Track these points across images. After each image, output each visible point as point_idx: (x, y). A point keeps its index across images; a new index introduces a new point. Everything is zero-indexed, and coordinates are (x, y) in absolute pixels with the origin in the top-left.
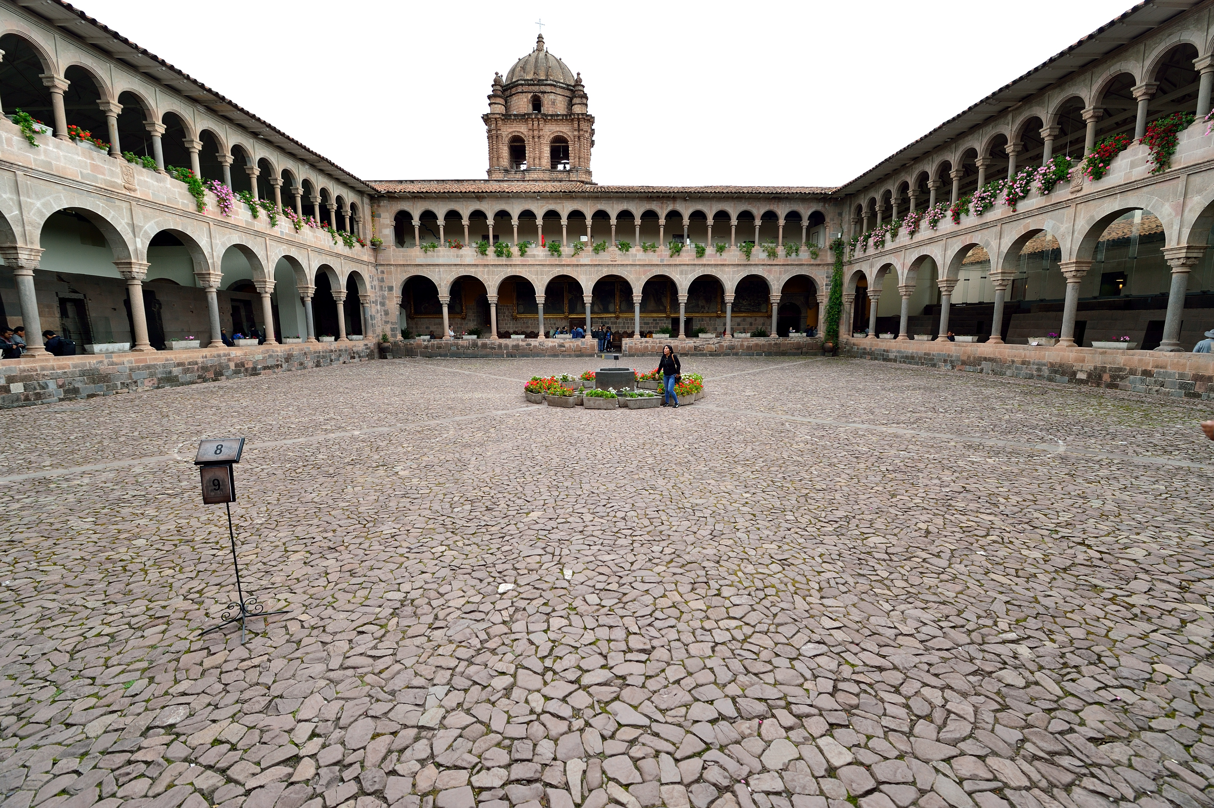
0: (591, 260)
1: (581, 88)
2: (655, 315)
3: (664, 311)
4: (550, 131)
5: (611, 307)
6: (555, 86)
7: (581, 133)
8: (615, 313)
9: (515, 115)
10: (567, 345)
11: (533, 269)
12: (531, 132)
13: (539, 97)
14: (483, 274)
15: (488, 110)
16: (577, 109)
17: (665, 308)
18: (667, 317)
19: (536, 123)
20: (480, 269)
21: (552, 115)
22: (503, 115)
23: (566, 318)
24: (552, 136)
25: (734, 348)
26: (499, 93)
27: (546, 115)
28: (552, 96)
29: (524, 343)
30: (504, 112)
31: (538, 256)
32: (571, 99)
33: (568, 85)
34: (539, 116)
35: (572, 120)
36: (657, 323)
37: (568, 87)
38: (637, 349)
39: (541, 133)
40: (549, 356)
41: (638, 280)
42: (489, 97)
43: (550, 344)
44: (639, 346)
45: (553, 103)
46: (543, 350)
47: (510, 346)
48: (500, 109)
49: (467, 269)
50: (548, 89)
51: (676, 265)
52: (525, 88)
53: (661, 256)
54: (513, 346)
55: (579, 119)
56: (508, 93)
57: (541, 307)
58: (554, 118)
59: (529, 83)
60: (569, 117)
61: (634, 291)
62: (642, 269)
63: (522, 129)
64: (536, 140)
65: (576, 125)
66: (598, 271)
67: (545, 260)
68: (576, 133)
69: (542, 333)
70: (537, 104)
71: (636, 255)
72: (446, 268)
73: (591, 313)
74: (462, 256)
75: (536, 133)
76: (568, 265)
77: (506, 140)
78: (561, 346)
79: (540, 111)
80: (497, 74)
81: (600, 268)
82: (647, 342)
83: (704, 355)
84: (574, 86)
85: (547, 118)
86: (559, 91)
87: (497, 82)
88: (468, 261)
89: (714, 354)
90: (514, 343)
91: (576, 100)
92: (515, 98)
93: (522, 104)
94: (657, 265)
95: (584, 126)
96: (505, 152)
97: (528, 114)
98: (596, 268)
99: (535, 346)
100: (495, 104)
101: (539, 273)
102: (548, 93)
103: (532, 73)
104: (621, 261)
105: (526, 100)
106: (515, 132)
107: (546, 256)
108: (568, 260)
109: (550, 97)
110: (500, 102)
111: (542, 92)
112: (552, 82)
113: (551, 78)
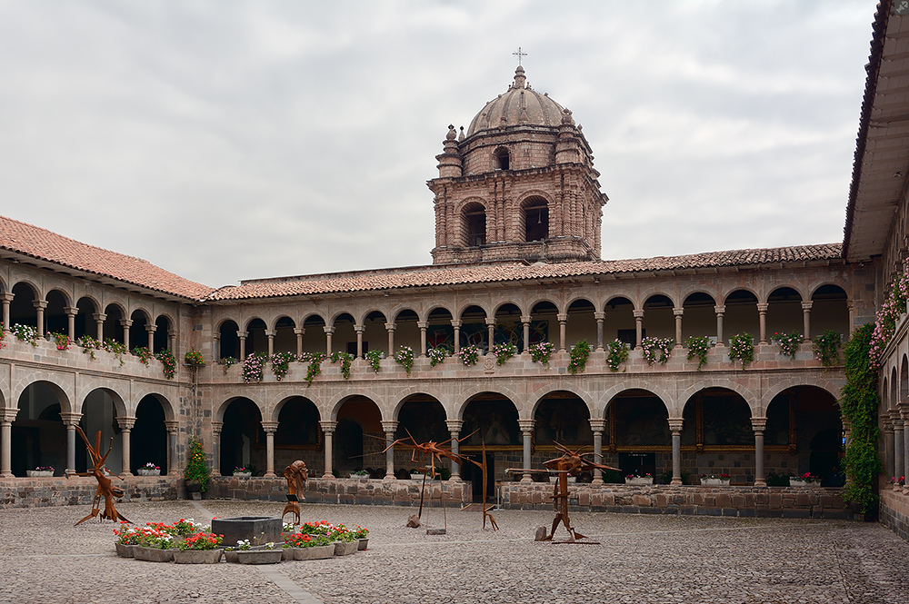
0: (458, 373)
4: (520, 192)
6: (529, 132)
7: (566, 189)
9: (470, 177)
11: (378, 386)
12: (493, 197)
13: (507, 149)
16: (560, 158)
19: (500, 184)
21: (524, 171)
22: (453, 179)
24: (523, 199)
25: (683, 502)
26: (452, 151)
27: (514, 172)
28: (525, 146)
30: (460, 175)
31: (387, 369)
32: (555, 146)
33: (551, 127)
34: (504, 175)
35: (553, 173)
37: (551, 131)
38: (523, 498)
39: (507, 196)
41: (526, 398)
42: (439, 158)
43: (400, 487)
44: (526, 493)
45: (527, 154)
46: (389, 496)
48: (454, 172)
49: (297, 388)
50: (520, 137)
51: (583, 377)
52: (486, 141)
53: (558, 365)
55: (562, 173)
56: (466, 149)
57: (389, 437)
58: (529, 174)
59: (492, 134)
60: (549, 171)
61: (520, 414)
62: (531, 383)
63: (482, 194)
64: (500, 205)
65: (558, 180)
66: (467, 387)
67: (395, 375)
68: (558, 190)
69: (390, 472)
70: (503, 158)
71: (522, 364)
73: (460, 445)
75: (500, 197)
76: (427, 380)
77: (459, 211)
78: (414, 490)
79: (506, 166)
80: (451, 127)
81: (470, 383)
82: (538, 488)
83: (634, 511)
84: (560, 128)
85: (515, 177)
86: (536, 138)
87: (450, 138)
88: (298, 377)
89: (648, 510)
90: (351, 484)
91: (560, 147)
92: (474, 154)
93: (482, 161)
94: (554, 377)
95: (571, 179)
96: (457, 225)
97: (487, 174)
98: (464, 384)
99: (378, 490)
100: (445, 165)
101: (386, 392)
102: (519, 142)
103: (499, 119)
104: (500, 373)
105: (488, 155)
106: (471, 198)
107: (397, 369)
108: (426, 373)
109: (522, 147)
110: (453, 163)
111: (510, 143)
112: (526, 128)
113: (525, 122)
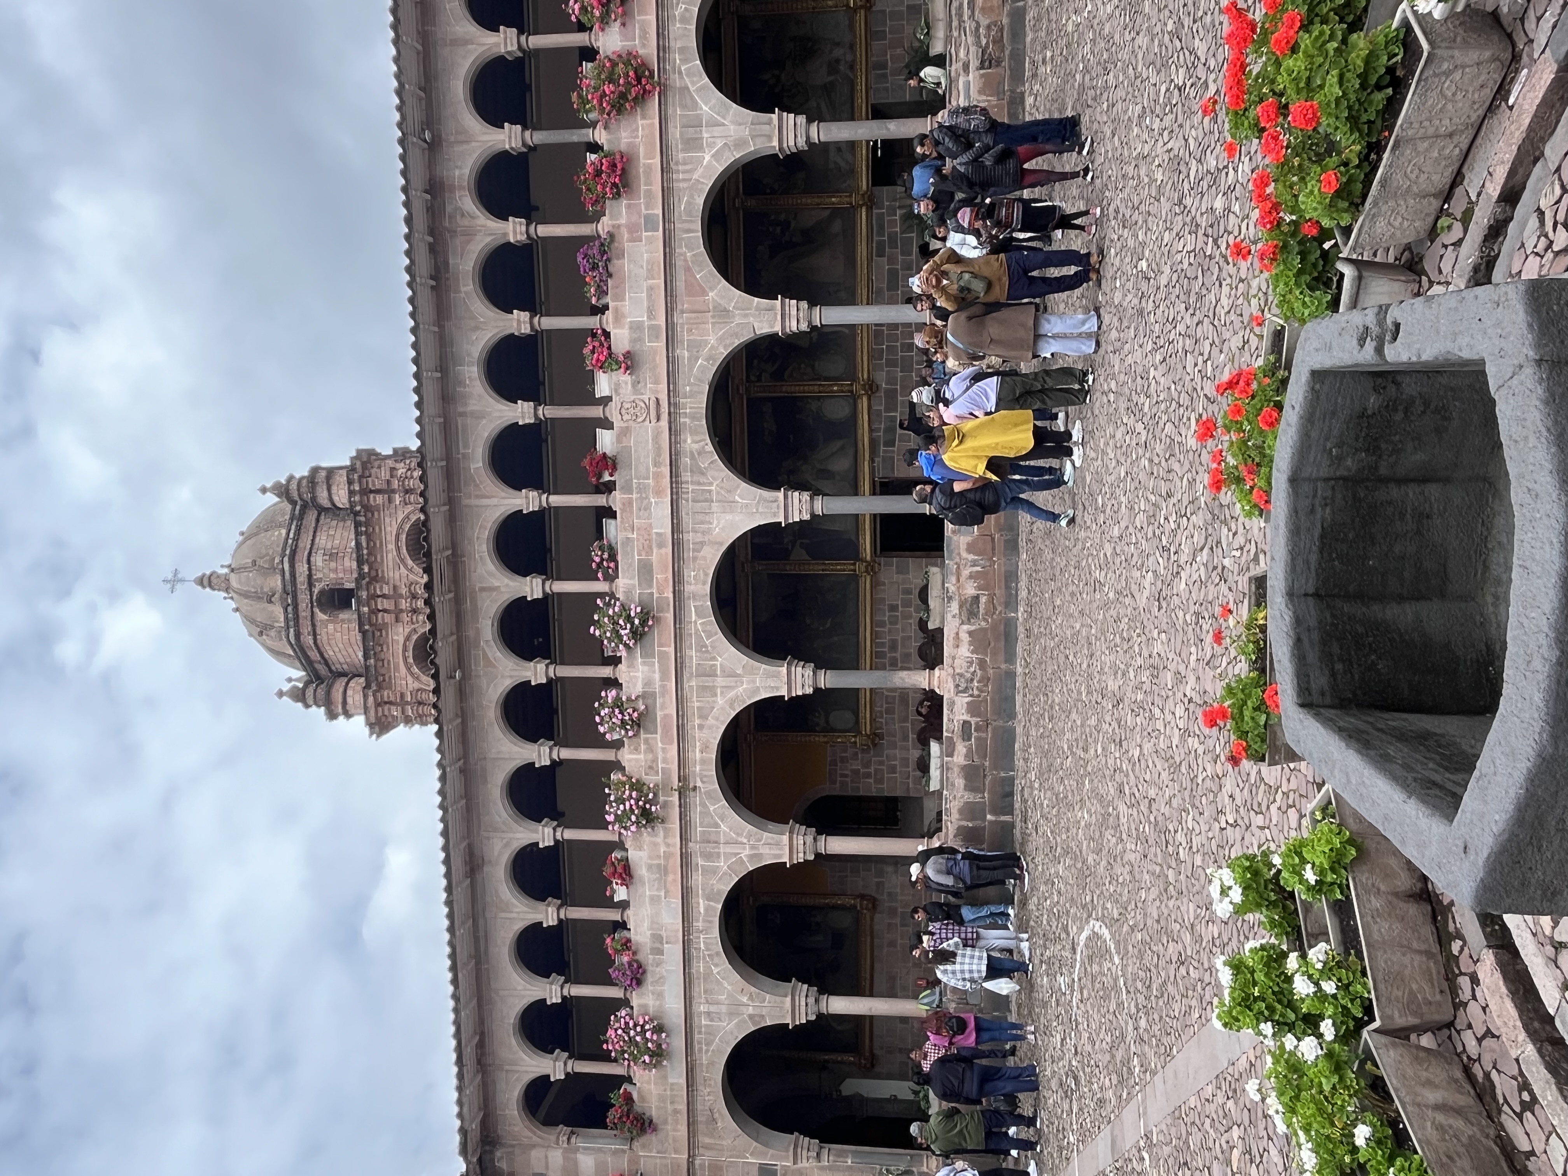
0: (658, 493)
1: (294, 486)
2: (862, 250)
3: (848, 215)
4: (397, 568)
5: (837, 411)
6: (294, 553)
7: (395, 484)
8: (854, 398)
9: (366, 657)
10: (970, 590)
11: (694, 703)
12: (405, 617)
13: (322, 592)
14: (714, 871)
15: (359, 721)
16: (341, 497)
17: (836, 212)
18: (871, 202)
19: (382, 604)
20: (697, 879)
21: (360, 562)
22: (367, 686)
23: (871, 569)
24: (410, 562)
26: (321, 692)
27: (361, 576)
28: (318, 560)
29: (961, 749)
30: (362, 680)
31: (648, 683)
32: (321, 510)
33: (292, 519)
34: (364, 594)
35: (367, 508)
36: (893, 238)
37: (298, 518)
39: (404, 591)
40: (1010, 657)
41: (722, 314)
42: (332, 715)
43: (965, 651)
45: (332, 556)
46: (985, 680)
47: (969, 797)
48: (355, 691)
49: (699, 924)
50: (302, 569)
51: (665, 169)
52: (306, 629)
53: (633, 229)
54: (970, 787)
55: (366, 492)
56: (322, 669)
57: (828, 679)
59: (294, 619)
60: (361, 516)
61: (764, 329)
62: (684, 302)
63: (399, 638)
65: (380, 499)
66: (697, 470)
67: (663, 656)
68: (397, 499)
69: (920, 679)
70: (337, 599)
71: (636, 327)
72: (698, 989)
73: (855, 491)
74: (657, 938)
75: (404, 604)
76: (678, 579)
78: (970, 608)
79: (350, 593)
80: (281, 694)
81: (685, 457)
84: (293, 503)
85: (369, 576)
86: (305, 542)
87: (299, 696)
88: (672, 920)
90: (960, 782)
91: (324, 501)
92: (329, 653)
93: (341, 637)
94: (667, 242)
95: (379, 477)
97: (361, 625)
98: (686, 476)
99: (972, 708)
100: (345, 703)
101: (708, 682)
102: (310, 569)
103: (270, 607)
104: (657, 382)
105: (331, 627)
106: (405, 659)
107: (648, 654)
108: (658, 576)
109: (320, 563)
110: (341, 690)
111: (311, 585)
112: (286, 559)
113: (277, 560)
